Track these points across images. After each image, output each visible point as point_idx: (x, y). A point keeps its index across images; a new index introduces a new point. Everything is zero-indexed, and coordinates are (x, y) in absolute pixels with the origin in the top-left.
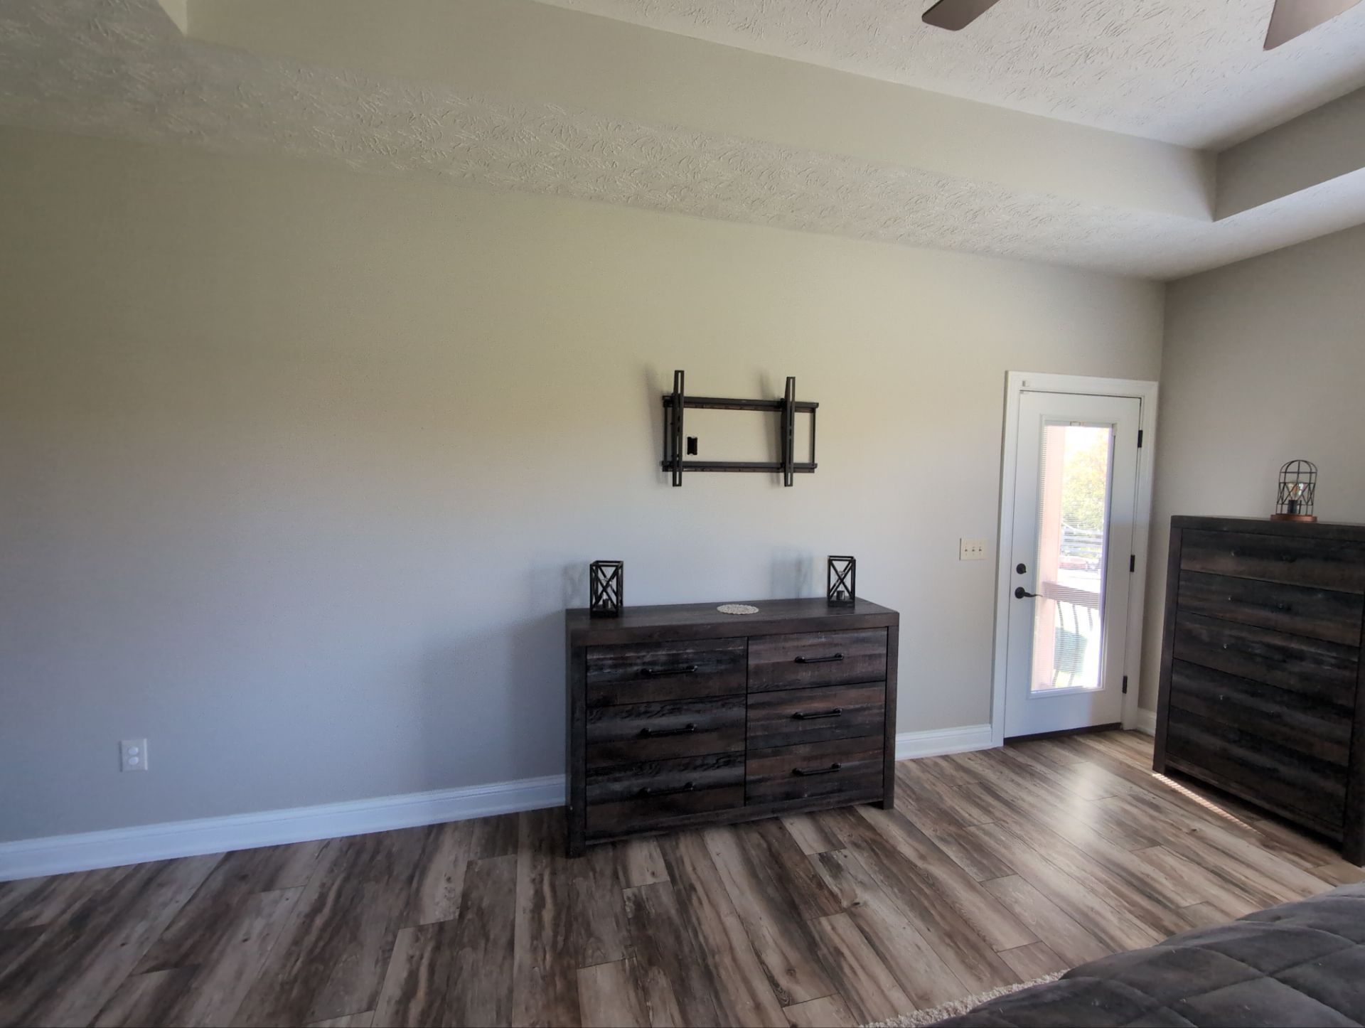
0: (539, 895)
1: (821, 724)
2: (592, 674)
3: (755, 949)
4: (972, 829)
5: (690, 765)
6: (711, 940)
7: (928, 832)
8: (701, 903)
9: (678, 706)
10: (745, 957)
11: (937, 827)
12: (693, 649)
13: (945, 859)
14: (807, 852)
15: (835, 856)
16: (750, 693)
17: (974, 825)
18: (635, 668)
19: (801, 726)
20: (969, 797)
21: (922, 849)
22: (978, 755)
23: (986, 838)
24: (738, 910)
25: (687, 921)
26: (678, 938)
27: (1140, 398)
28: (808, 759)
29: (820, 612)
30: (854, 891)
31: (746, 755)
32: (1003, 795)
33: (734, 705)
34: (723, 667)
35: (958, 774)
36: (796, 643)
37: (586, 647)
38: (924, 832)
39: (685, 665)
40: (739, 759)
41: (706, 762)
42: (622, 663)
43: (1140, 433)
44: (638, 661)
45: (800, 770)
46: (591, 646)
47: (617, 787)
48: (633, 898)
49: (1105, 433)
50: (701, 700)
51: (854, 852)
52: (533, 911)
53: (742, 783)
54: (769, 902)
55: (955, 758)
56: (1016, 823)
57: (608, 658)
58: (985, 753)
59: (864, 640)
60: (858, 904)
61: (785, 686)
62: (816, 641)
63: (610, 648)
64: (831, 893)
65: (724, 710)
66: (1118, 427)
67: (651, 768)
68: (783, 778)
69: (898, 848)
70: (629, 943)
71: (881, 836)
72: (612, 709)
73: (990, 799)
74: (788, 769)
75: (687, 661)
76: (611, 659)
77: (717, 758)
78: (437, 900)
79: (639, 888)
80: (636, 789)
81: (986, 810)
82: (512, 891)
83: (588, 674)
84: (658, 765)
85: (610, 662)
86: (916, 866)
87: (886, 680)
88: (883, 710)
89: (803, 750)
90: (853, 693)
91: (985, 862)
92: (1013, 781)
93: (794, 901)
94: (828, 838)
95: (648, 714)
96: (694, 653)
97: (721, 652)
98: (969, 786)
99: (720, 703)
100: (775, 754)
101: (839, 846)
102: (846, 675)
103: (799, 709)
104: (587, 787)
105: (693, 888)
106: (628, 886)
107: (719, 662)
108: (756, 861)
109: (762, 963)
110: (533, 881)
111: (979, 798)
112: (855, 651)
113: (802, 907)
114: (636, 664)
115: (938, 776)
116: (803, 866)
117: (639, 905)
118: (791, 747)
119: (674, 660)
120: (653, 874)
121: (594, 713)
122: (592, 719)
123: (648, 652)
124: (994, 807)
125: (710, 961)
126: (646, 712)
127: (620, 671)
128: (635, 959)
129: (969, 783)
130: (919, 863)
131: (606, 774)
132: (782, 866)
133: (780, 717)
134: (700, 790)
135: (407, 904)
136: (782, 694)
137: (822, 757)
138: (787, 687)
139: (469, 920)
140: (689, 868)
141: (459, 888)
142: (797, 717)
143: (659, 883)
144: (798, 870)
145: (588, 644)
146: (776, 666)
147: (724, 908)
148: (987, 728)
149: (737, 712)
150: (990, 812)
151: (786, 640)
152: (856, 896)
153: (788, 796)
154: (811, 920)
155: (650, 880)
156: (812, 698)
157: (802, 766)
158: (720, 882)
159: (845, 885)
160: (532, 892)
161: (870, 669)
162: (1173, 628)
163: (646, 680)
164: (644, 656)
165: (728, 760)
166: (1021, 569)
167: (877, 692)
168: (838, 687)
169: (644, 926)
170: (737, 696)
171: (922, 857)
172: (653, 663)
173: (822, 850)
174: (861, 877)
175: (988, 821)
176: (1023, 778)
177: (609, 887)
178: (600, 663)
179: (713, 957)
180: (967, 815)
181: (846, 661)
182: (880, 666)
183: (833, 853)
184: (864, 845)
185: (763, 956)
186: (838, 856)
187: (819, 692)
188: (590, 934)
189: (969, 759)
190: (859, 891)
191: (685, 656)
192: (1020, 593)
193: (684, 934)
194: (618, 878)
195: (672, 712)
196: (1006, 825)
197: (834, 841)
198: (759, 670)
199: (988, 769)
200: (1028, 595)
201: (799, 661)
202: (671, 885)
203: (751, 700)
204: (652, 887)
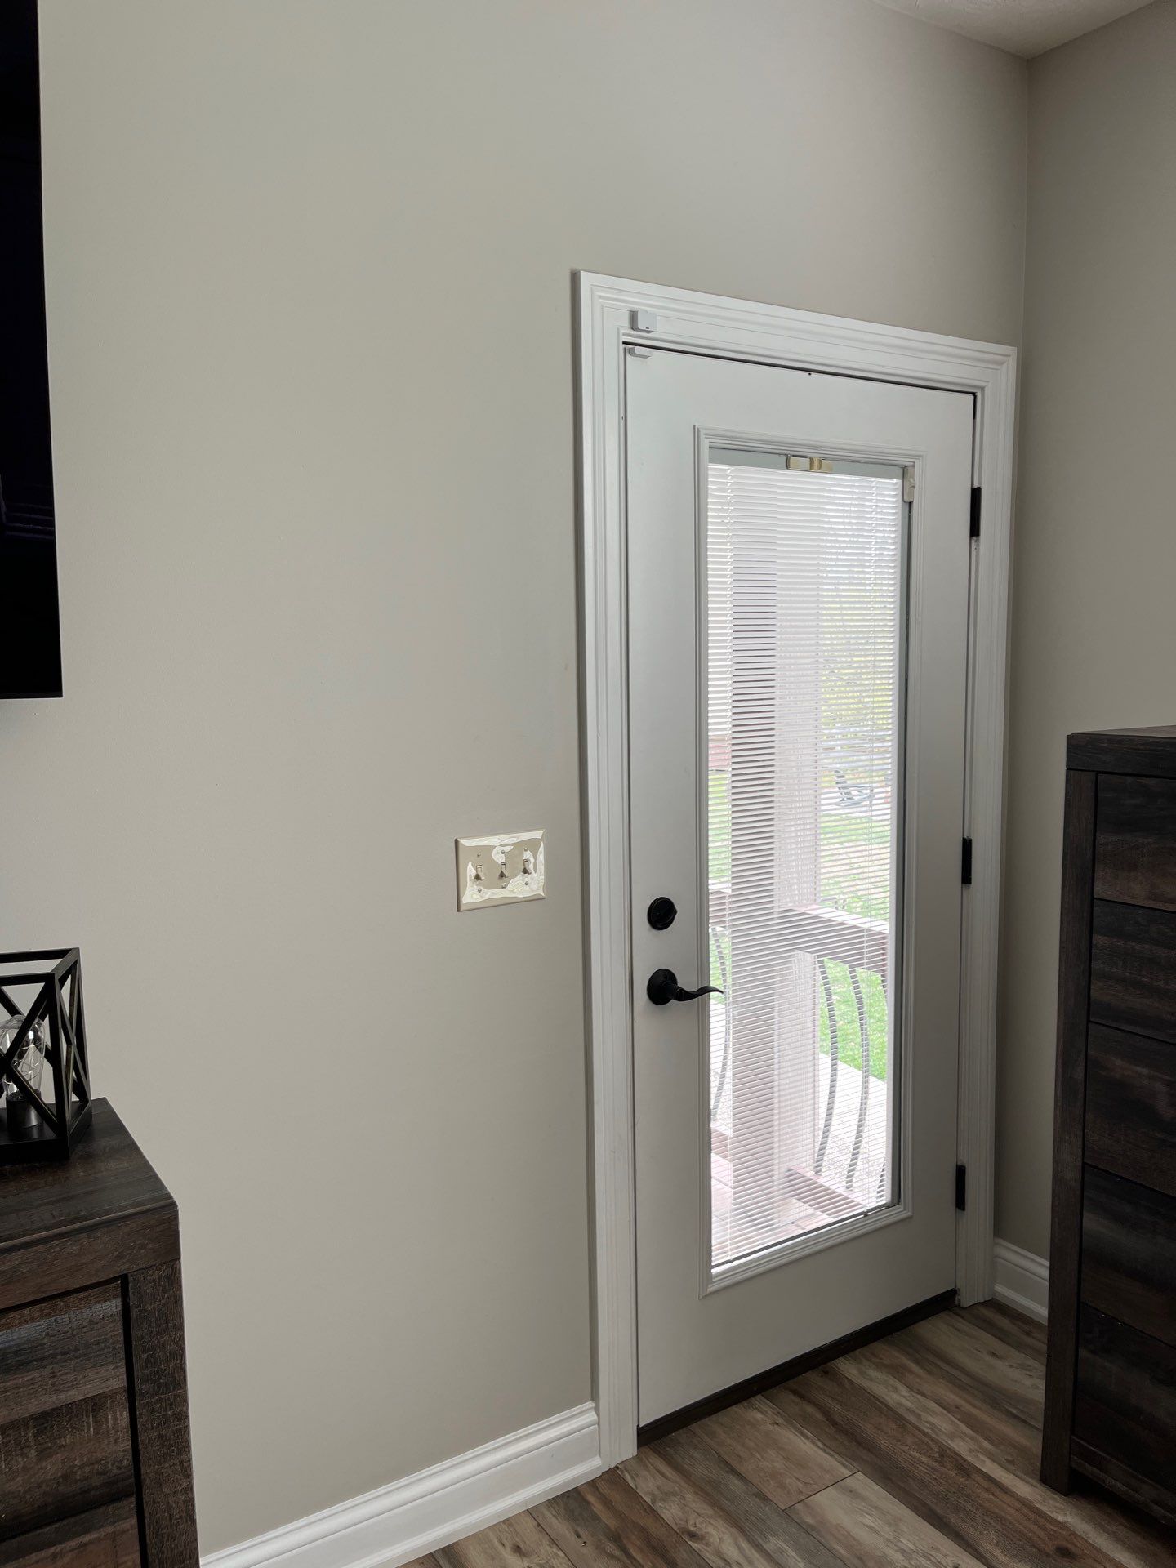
27: (974, 394)
43: (976, 494)
49: (884, 493)
66: (917, 476)
87: (138, 1490)
148: (583, 1417)
162: (1079, 1074)
166: (661, 914)
182: (98, 1447)
192: (663, 989)
200: (684, 994)
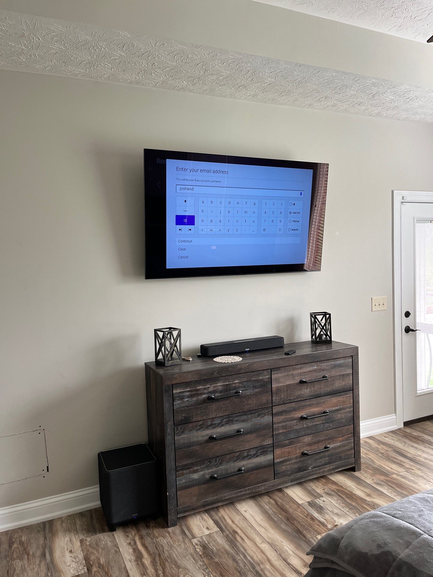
0: (136, 550)
1: (317, 422)
2: (177, 403)
3: (283, 558)
4: (394, 476)
5: (241, 457)
6: (255, 558)
7: (369, 481)
8: (243, 539)
9: (231, 419)
10: (278, 563)
11: (374, 478)
12: (238, 380)
13: (381, 494)
14: (300, 502)
15: (317, 502)
16: (274, 406)
17: (395, 474)
18: (204, 396)
19: (305, 424)
20: (389, 458)
21: (367, 491)
22: (389, 434)
23: (403, 480)
24: (267, 540)
25: (238, 551)
26: (234, 560)
28: (310, 444)
29: (307, 351)
30: (333, 519)
31: (273, 446)
32: (409, 455)
33: (265, 414)
34: (257, 390)
35: (381, 447)
36: (299, 371)
37: (172, 385)
38: (366, 481)
39: (235, 391)
40: (270, 450)
41: (250, 453)
42: (195, 393)
44: (206, 391)
45: (306, 452)
46: (175, 384)
47: (195, 476)
48: (198, 543)
50: (245, 413)
51: (328, 498)
52: (136, 560)
53: (273, 464)
54: (284, 532)
55: (377, 437)
56: (419, 469)
57: (186, 391)
58: (393, 432)
59: (340, 366)
60: (337, 525)
61: (295, 399)
62: (311, 368)
63: (187, 384)
64: (320, 522)
65: (259, 418)
67: (216, 462)
68: (296, 458)
69: (354, 492)
70: (205, 567)
71: (341, 487)
72: (190, 425)
73: (401, 458)
74: (299, 452)
75: (235, 388)
76: (188, 391)
77: (256, 450)
78: (68, 564)
79: (201, 537)
80: (208, 476)
81: (400, 464)
82: (118, 552)
83: (175, 403)
84: (220, 458)
85: (188, 394)
86: (366, 500)
87: (353, 390)
88: (352, 409)
89: (307, 439)
90: (334, 400)
91: (404, 492)
92: (412, 446)
93: (299, 529)
94: (311, 493)
95: (213, 426)
96: (239, 383)
97: (255, 380)
98: (388, 452)
99: (256, 414)
100: (291, 443)
101: (319, 496)
102: (329, 389)
103: (303, 414)
104: (177, 478)
105: (235, 532)
106: (194, 537)
107: (255, 387)
108: (270, 512)
109: (289, 564)
110: (130, 544)
111: (395, 458)
112: (334, 373)
113: (304, 532)
114: (204, 394)
115: (369, 449)
116: (299, 510)
117: (204, 547)
118: (300, 438)
119: (227, 388)
120: (208, 528)
121: (179, 428)
122: (178, 433)
123: (211, 385)
124: (404, 462)
125: (258, 568)
126: (211, 425)
127: (195, 399)
128: (211, 575)
129: (387, 451)
130: (368, 499)
131: (188, 468)
132: (286, 511)
133: (292, 419)
134: (247, 472)
135: (48, 569)
136: (293, 405)
137: (318, 442)
138: (296, 400)
139: (95, 571)
140: (230, 522)
141: (81, 556)
142: (302, 418)
143: (213, 533)
144: (297, 513)
145: (173, 383)
146: (288, 386)
147: (258, 540)
148: (393, 416)
149: (267, 419)
150: (402, 465)
151: (294, 370)
152: (335, 521)
153: (300, 470)
154: (312, 538)
155: (207, 532)
156: (310, 406)
157: (305, 450)
158: (252, 526)
159: (327, 517)
160: (131, 550)
161: (343, 383)
163: (211, 404)
164: (209, 387)
165: (263, 450)
166: (407, 314)
167: (347, 398)
168: (326, 397)
169: (211, 558)
170: (267, 408)
171: (369, 495)
172: (214, 392)
173: (309, 500)
174: (336, 511)
175: (402, 471)
176: (418, 444)
177: (181, 539)
178: (182, 395)
179: (259, 566)
180: (390, 469)
181: (330, 379)
182: (349, 381)
183: (316, 500)
184: (333, 493)
185: (289, 561)
186: (319, 501)
187: (314, 401)
188: (179, 567)
189: (385, 437)
190: (336, 518)
191: (234, 385)
192: (408, 330)
193: (238, 558)
194: (185, 534)
195: (228, 423)
196: (413, 471)
197: (315, 494)
198: (279, 390)
199: (397, 441)
200: (413, 330)
201: (302, 382)
202: (221, 533)
203: (275, 410)
204: (209, 535)
